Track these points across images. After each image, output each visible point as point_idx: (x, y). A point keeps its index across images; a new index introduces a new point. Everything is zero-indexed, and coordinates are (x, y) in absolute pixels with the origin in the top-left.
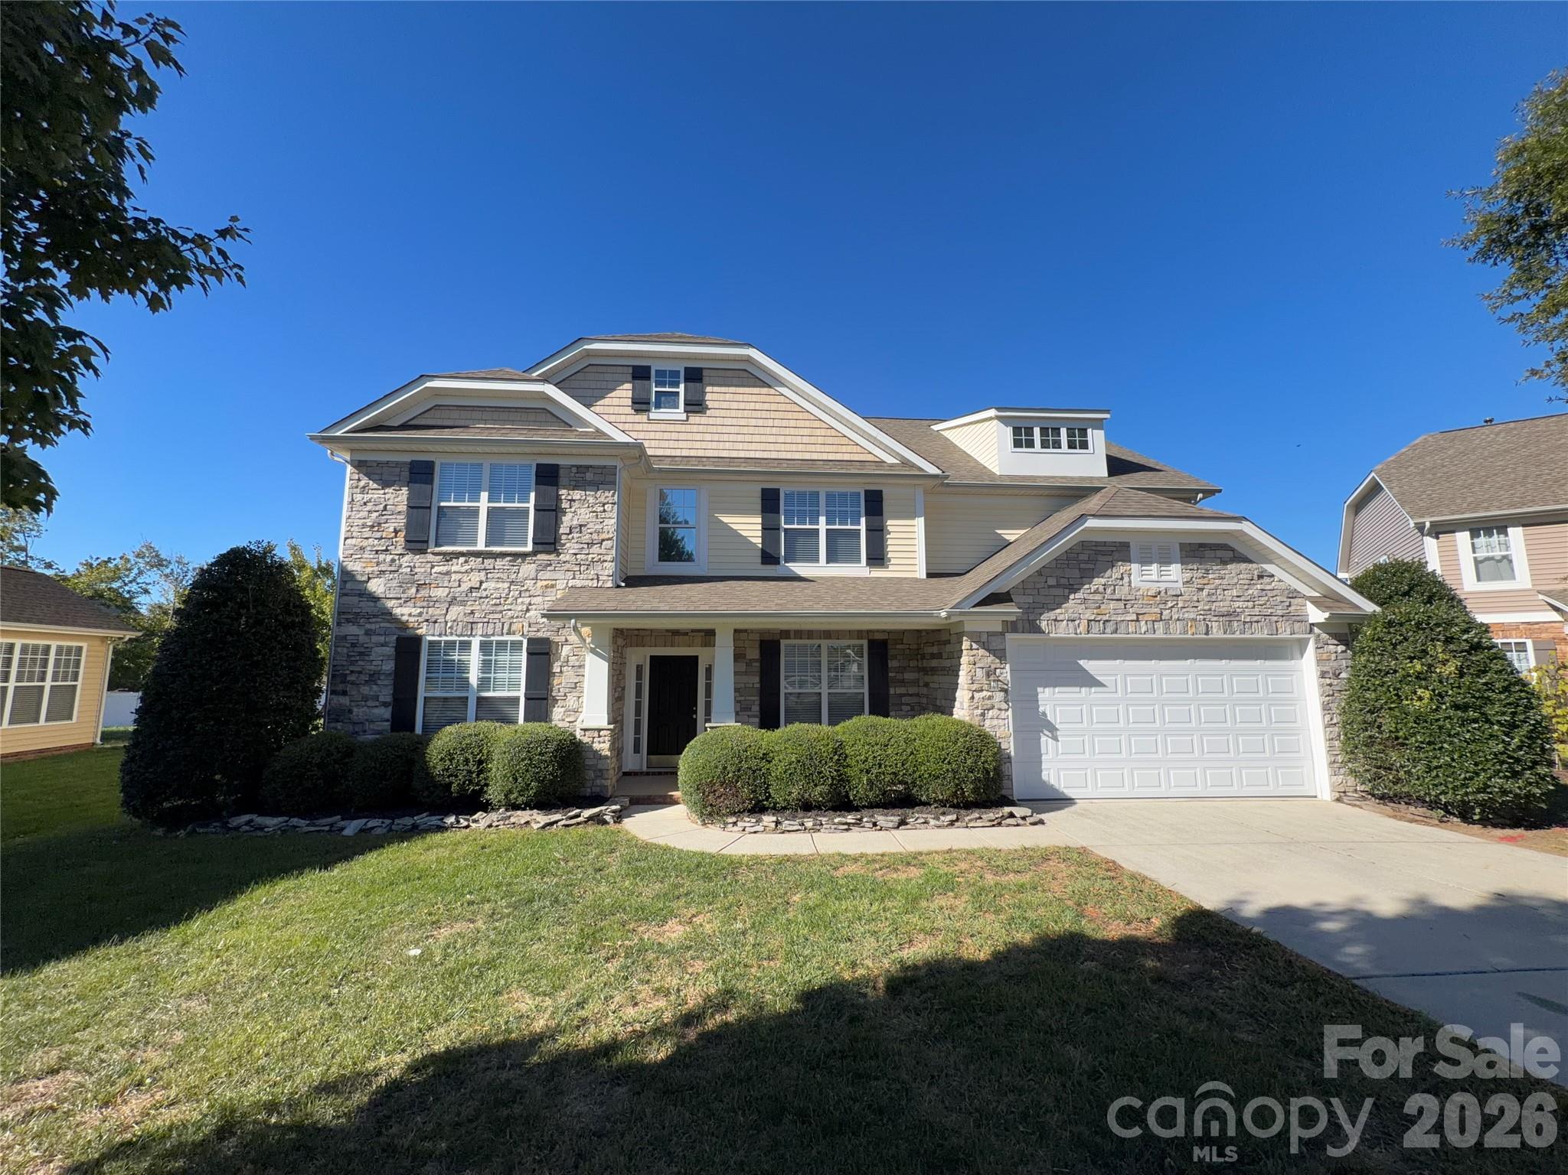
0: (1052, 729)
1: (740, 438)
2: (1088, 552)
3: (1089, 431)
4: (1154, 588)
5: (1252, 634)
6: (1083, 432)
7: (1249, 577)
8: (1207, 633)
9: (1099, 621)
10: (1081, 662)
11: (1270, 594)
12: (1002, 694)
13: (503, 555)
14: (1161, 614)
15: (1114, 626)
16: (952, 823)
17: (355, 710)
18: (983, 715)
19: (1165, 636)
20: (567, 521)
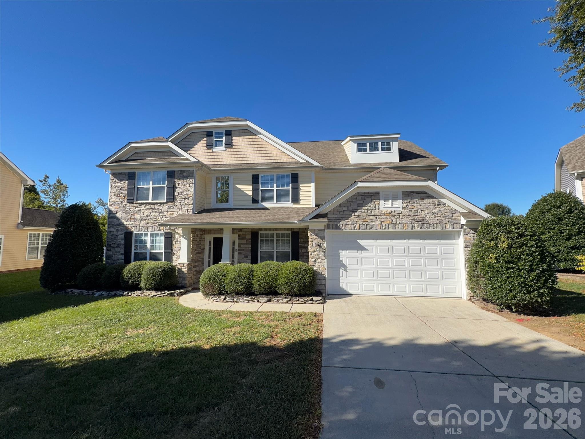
0: (345, 267)
1: (245, 156)
2: (360, 196)
3: (391, 143)
4: (389, 210)
5: (433, 229)
6: (389, 143)
7: (433, 205)
8: (412, 229)
9: (365, 224)
10: (358, 241)
11: (443, 212)
12: (323, 253)
13: (157, 203)
14: (392, 221)
15: (371, 226)
16: (287, 302)
17: (114, 256)
18: (315, 261)
19: (393, 230)
20: (177, 190)
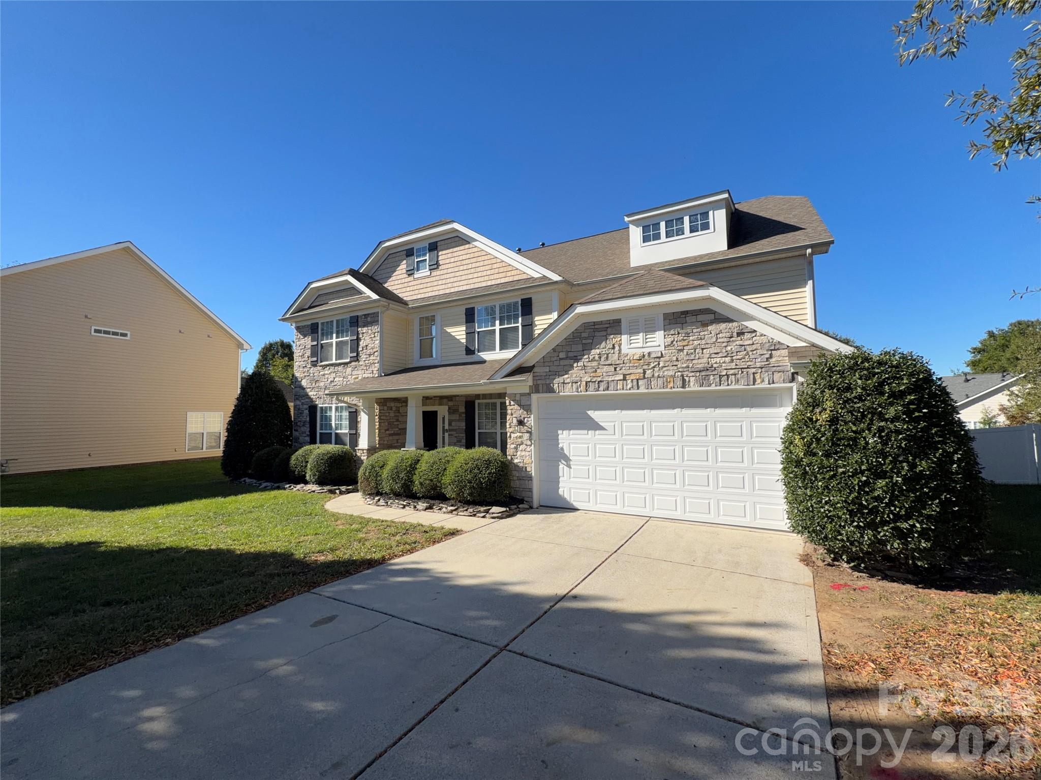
0: (567, 459)
1: (455, 279)
2: (589, 330)
3: (711, 213)
4: (639, 352)
5: (728, 385)
6: (705, 215)
7: (728, 335)
8: (683, 386)
9: (595, 382)
10: (589, 412)
11: (749, 349)
12: (528, 435)
13: (340, 364)
14: (644, 373)
15: (607, 385)
18: (516, 448)
19: (647, 391)
20: (362, 343)
